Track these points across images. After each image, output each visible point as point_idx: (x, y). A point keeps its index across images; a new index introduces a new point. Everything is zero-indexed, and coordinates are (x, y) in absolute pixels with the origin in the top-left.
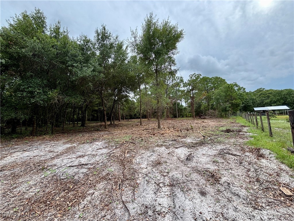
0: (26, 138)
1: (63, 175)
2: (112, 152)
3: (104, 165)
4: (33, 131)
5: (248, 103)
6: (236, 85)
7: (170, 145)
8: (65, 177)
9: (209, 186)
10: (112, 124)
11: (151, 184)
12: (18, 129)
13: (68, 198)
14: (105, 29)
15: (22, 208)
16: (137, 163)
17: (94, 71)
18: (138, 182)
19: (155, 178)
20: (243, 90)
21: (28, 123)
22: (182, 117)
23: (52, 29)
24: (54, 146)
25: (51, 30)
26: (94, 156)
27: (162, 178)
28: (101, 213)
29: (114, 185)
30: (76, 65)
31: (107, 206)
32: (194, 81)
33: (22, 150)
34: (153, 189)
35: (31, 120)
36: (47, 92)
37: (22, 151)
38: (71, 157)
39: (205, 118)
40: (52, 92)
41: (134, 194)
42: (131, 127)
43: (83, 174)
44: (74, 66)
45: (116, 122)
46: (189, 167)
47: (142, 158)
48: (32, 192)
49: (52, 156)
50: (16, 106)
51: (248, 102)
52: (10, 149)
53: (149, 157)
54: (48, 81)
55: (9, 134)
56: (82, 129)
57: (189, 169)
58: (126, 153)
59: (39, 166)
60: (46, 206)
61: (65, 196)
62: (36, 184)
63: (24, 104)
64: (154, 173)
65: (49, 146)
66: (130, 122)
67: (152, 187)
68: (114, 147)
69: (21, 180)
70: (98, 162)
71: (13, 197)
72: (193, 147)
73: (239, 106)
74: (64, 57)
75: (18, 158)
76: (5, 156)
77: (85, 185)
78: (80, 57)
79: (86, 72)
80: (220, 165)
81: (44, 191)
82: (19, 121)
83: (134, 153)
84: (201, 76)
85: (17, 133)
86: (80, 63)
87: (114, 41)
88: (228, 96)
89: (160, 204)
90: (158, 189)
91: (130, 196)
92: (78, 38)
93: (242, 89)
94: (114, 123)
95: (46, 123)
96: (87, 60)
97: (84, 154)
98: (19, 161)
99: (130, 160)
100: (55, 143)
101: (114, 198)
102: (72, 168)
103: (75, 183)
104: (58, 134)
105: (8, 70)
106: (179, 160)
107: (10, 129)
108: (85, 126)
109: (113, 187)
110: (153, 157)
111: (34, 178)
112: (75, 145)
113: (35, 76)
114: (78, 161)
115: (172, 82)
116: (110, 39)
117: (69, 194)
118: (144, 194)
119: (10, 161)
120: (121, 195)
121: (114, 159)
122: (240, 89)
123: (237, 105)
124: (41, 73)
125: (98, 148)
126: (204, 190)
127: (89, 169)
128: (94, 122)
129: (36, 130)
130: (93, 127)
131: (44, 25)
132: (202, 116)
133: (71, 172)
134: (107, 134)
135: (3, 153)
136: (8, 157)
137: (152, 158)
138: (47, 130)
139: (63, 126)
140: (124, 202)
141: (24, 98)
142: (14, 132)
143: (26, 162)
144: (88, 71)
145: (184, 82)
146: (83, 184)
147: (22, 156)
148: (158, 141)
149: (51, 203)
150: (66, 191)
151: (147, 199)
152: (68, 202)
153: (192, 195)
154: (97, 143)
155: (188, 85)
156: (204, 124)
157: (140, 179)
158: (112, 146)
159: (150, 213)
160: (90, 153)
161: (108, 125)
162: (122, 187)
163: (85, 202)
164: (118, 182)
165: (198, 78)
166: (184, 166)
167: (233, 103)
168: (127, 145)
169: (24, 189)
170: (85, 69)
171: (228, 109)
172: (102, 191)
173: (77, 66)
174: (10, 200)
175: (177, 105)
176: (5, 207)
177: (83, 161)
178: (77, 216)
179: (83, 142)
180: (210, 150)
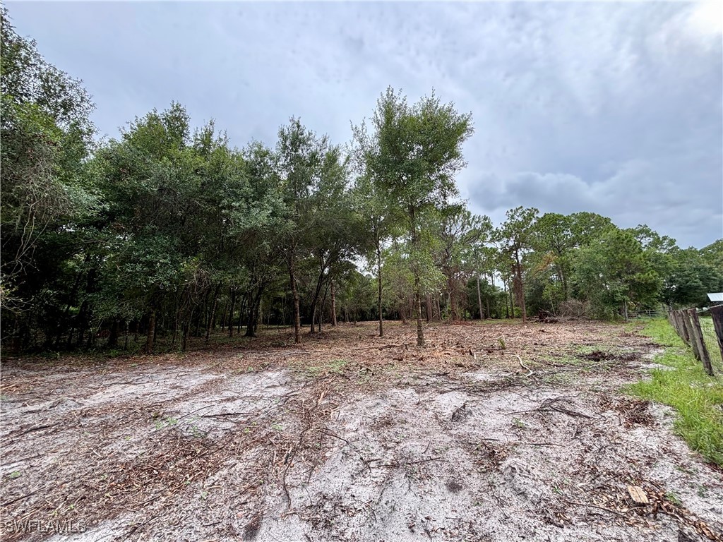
0: (135, 359)
1: (188, 431)
2: (293, 394)
3: (270, 418)
4: (148, 343)
5: (687, 281)
6: (646, 232)
7: (427, 384)
8: (191, 434)
9: (476, 476)
10: (314, 333)
11: (351, 460)
12: (121, 340)
13: (190, 468)
14: (299, 126)
15: (113, 477)
16: (340, 418)
17: (273, 214)
18: (328, 454)
19: (366, 451)
20: (670, 245)
21: (140, 326)
22: (496, 318)
23: (199, 137)
24: (184, 377)
25: (197, 139)
26: (255, 399)
27: (380, 453)
28: (240, 498)
29: (277, 455)
30: (238, 204)
31: (254, 488)
32: (519, 226)
33: (123, 382)
34: (351, 470)
35: (145, 319)
36: (179, 263)
37: (124, 384)
38: (210, 400)
39: (556, 321)
40: (187, 262)
41: (310, 475)
42: (356, 340)
43: (225, 432)
44: (232, 207)
45: (325, 328)
46: (451, 435)
47: (353, 409)
48: (131, 454)
49: (177, 397)
50: (122, 291)
51: (688, 278)
52: (104, 379)
53: (369, 408)
54: (183, 239)
55: (103, 348)
56: (246, 343)
57: (449, 439)
58: (322, 397)
59: (150, 412)
60: (152, 477)
61: (185, 465)
62: (140, 442)
63: (135, 288)
64: (368, 440)
65: (174, 376)
66: (358, 329)
67: (353, 465)
68: (303, 385)
69: (116, 434)
70: (259, 411)
71: (101, 460)
72: (482, 391)
73: (656, 289)
74: (215, 190)
75: (116, 395)
76: (94, 391)
77: (223, 451)
78: (247, 189)
79: (257, 219)
80: (528, 435)
81: (151, 454)
82: (123, 321)
83: (339, 399)
84: (538, 212)
85: (118, 348)
86: (247, 200)
87: (319, 149)
88: (617, 262)
89: (354, 496)
90: (362, 471)
91: (302, 477)
92: (245, 150)
93: (666, 243)
94: (320, 329)
95: (173, 328)
96: (260, 193)
97: (237, 395)
98: (116, 402)
99: (326, 412)
100: (187, 370)
101: (270, 477)
102: (207, 419)
103: (207, 445)
104: (195, 351)
105: (113, 221)
106: (437, 418)
107: (106, 339)
108: (256, 337)
109: (273, 457)
110: (378, 410)
111: (138, 431)
112: (224, 376)
113: (159, 230)
114: (220, 407)
115: (462, 229)
116: (310, 145)
117: (192, 463)
118: (329, 476)
119: (101, 401)
120: (285, 474)
121: (291, 408)
122: (657, 242)
123: (650, 287)
124: (171, 224)
125: (270, 385)
126: (460, 481)
127: (238, 423)
128: (276, 326)
129: (154, 341)
130: (271, 339)
131: (185, 131)
132: (546, 315)
133: (203, 425)
134: (297, 356)
135: (91, 385)
136: (98, 394)
137: (377, 412)
138: (173, 342)
139: (208, 334)
140: (287, 485)
141: (136, 275)
142: (112, 344)
143: (128, 403)
144: (260, 217)
145: (494, 230)
146: (221, 449)
147: (122, 393)
148: (402, 376)
149: (159, 474)
150: (187, 458)
151: (332, 486)
152: (188, 475)
153: (427, 488)
154: (270, 374)
155: (503, 237)
156: (544, 336)
157: (335, 449)
158: (299, 382)
159: (328, 506)
160: (249, 394)
161: (305, 335)
162: (291, 461)
163: (216, 477)
164: (285, 451)
165: (531, 219)
166: (442, 433)
167: (634, 280)
168: (330, 381)
169: (119, 448)
170: (255, 212)
171: (619, 297)
172: (251, 464)
173: (239, 206)
174: (96, 463)
175: (480, 285)
176: (88, 473)
177: (231, 407)
178: (198, 496)
179: (240, 370)
180: (521, 401)
